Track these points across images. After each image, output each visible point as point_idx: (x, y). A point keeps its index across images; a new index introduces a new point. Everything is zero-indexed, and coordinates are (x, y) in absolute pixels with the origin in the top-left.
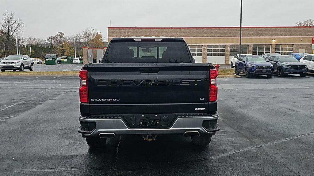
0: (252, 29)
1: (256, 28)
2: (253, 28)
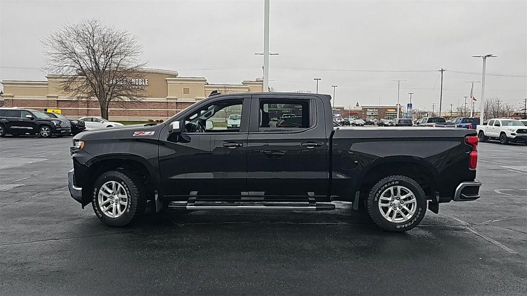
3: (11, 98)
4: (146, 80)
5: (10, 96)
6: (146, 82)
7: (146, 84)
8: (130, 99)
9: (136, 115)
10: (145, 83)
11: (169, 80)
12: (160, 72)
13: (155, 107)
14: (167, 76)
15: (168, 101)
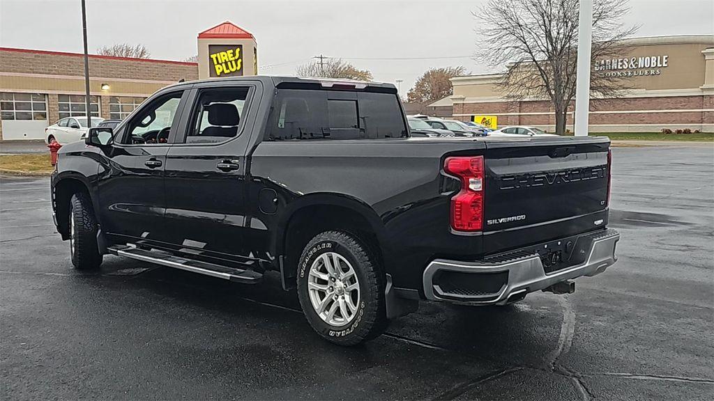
0: (53, 56)
1: (62, 56)
2: (56, 55)
3: (462, 102)
4: (664, 57)
5: (461, 99)
6: (665, 61)
7: (664, 65)
8: (604, 95)
9: (642, 121)
10: (661, 63)
11: (708, 53)
12: (692, 39)
13: (679, 106)
14: (705, 46)
15: (705, 93)
